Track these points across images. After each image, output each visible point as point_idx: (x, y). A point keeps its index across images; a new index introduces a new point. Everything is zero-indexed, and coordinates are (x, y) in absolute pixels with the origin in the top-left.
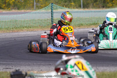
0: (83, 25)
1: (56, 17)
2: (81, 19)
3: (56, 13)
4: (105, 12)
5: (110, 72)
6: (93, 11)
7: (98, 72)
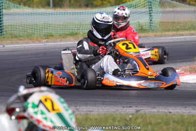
0: (53, 36)
1: (7, 21)
2: (50, 26)
3: (8, 14)
4: (90, 14)
5: (98, 114)
6: (70, 13)
7: (78, 115)
